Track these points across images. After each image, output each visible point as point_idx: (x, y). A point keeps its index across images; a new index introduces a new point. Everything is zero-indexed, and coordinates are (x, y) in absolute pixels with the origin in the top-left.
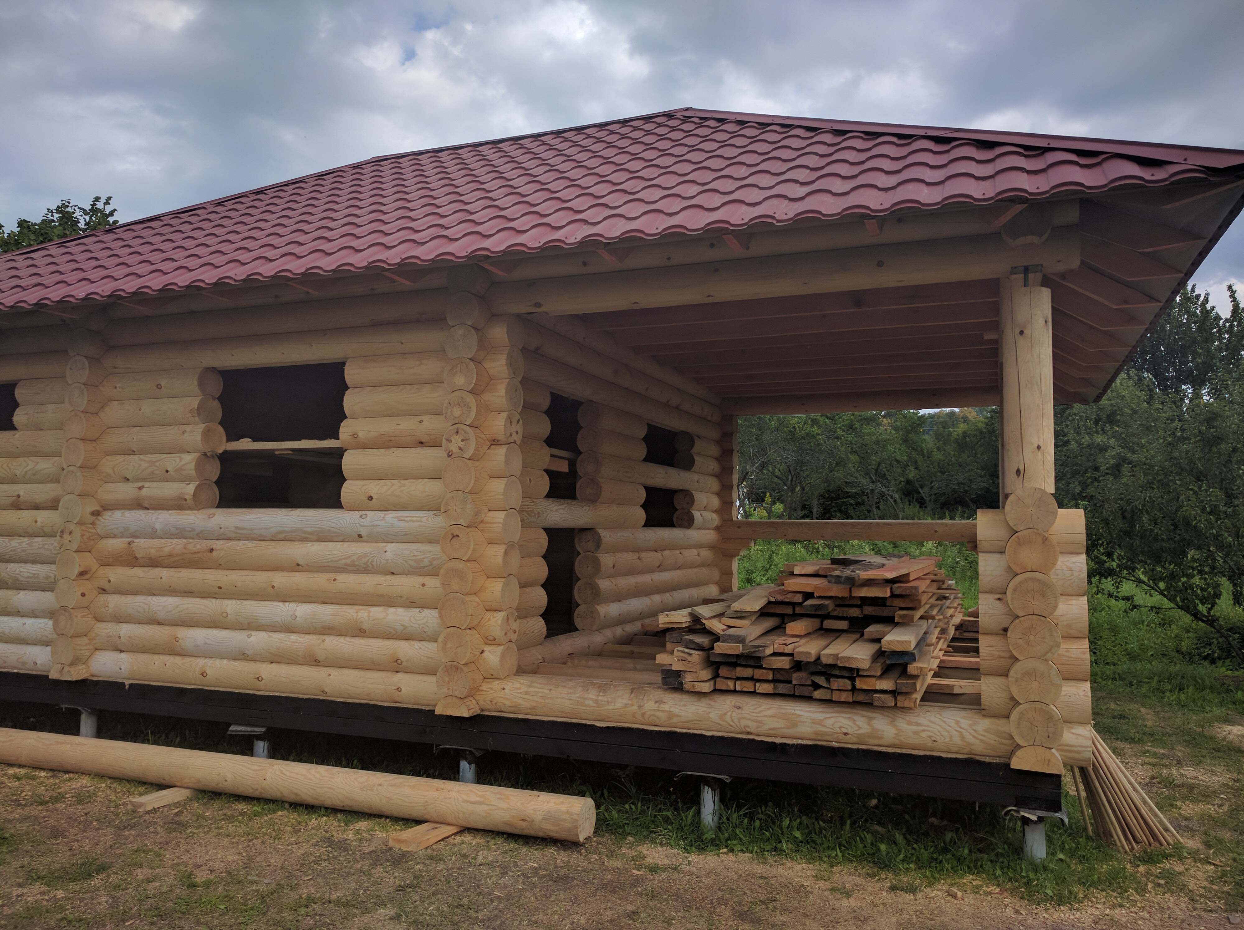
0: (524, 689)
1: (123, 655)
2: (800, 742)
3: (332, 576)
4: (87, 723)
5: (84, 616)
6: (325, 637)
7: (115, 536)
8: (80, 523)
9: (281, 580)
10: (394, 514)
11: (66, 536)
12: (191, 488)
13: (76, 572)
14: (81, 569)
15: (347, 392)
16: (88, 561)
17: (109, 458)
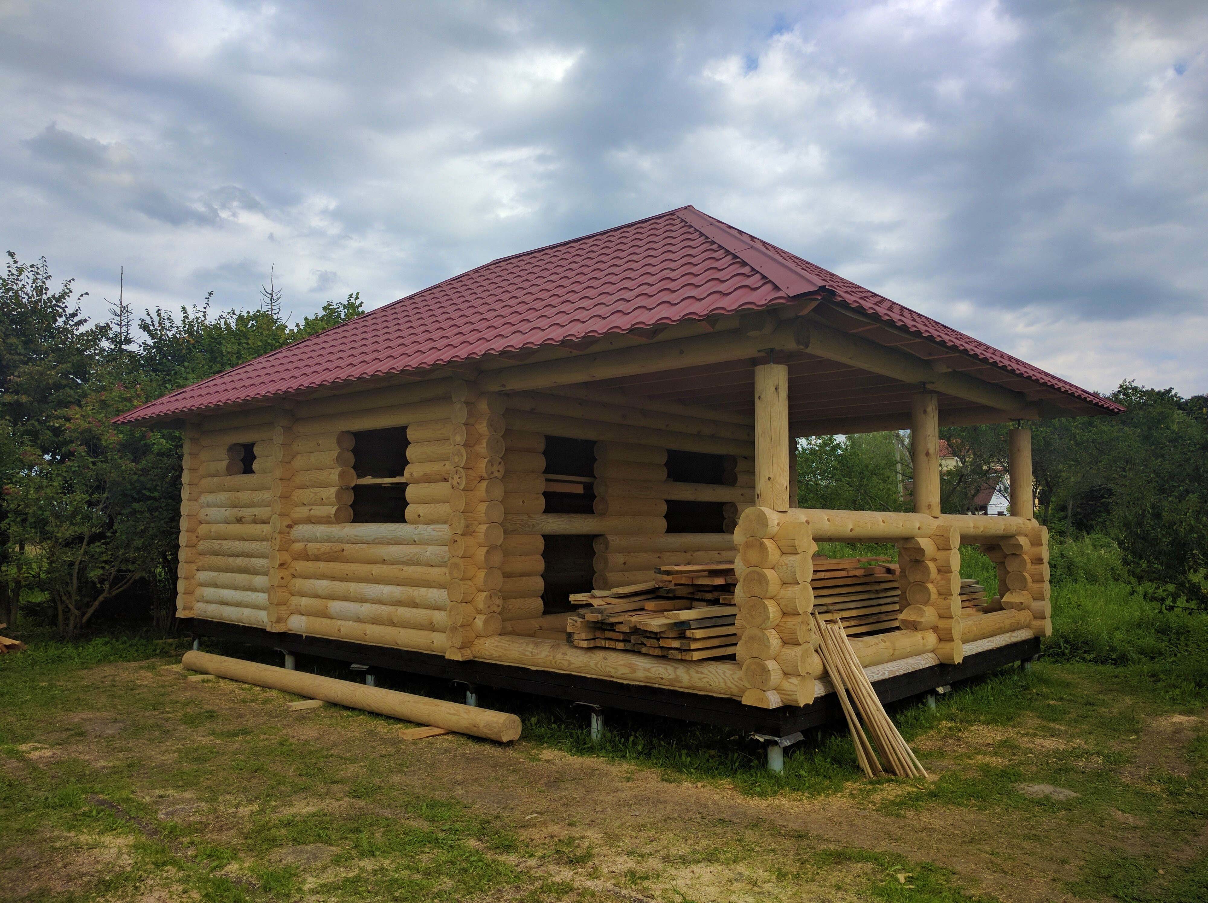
0: (496, 644)
1: (304, 618)
2: (638, 683)
3: (400, 567)
4: (289, 660)
5: (283, 592)
6: (398, 608)
7: (299, 542)
8: (280, 533)
9: (377, 570)
10: (432, 526)
11: (273, 540)
12: (333, 510)
13: (278, 563)
14: (281, 562)
15: (409, 446)
16: (286, 557)
17: (296, 491)
